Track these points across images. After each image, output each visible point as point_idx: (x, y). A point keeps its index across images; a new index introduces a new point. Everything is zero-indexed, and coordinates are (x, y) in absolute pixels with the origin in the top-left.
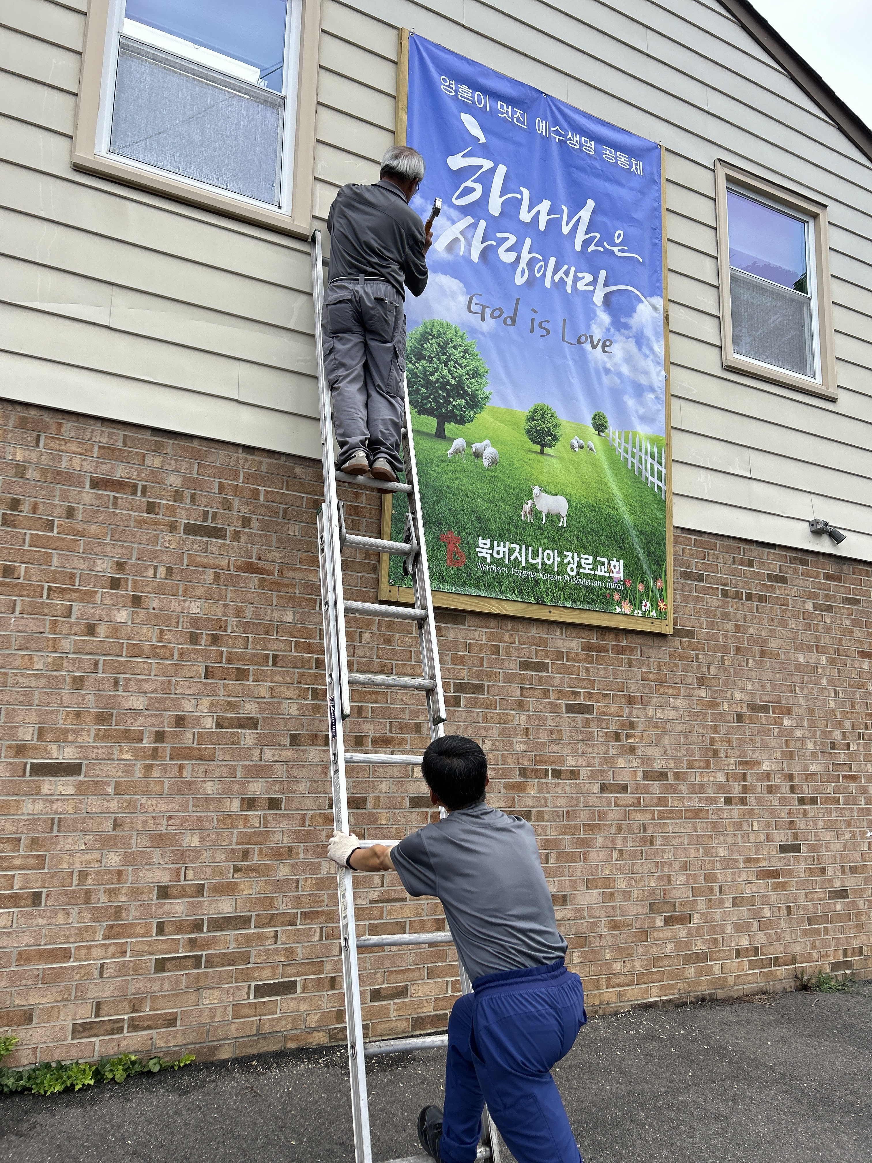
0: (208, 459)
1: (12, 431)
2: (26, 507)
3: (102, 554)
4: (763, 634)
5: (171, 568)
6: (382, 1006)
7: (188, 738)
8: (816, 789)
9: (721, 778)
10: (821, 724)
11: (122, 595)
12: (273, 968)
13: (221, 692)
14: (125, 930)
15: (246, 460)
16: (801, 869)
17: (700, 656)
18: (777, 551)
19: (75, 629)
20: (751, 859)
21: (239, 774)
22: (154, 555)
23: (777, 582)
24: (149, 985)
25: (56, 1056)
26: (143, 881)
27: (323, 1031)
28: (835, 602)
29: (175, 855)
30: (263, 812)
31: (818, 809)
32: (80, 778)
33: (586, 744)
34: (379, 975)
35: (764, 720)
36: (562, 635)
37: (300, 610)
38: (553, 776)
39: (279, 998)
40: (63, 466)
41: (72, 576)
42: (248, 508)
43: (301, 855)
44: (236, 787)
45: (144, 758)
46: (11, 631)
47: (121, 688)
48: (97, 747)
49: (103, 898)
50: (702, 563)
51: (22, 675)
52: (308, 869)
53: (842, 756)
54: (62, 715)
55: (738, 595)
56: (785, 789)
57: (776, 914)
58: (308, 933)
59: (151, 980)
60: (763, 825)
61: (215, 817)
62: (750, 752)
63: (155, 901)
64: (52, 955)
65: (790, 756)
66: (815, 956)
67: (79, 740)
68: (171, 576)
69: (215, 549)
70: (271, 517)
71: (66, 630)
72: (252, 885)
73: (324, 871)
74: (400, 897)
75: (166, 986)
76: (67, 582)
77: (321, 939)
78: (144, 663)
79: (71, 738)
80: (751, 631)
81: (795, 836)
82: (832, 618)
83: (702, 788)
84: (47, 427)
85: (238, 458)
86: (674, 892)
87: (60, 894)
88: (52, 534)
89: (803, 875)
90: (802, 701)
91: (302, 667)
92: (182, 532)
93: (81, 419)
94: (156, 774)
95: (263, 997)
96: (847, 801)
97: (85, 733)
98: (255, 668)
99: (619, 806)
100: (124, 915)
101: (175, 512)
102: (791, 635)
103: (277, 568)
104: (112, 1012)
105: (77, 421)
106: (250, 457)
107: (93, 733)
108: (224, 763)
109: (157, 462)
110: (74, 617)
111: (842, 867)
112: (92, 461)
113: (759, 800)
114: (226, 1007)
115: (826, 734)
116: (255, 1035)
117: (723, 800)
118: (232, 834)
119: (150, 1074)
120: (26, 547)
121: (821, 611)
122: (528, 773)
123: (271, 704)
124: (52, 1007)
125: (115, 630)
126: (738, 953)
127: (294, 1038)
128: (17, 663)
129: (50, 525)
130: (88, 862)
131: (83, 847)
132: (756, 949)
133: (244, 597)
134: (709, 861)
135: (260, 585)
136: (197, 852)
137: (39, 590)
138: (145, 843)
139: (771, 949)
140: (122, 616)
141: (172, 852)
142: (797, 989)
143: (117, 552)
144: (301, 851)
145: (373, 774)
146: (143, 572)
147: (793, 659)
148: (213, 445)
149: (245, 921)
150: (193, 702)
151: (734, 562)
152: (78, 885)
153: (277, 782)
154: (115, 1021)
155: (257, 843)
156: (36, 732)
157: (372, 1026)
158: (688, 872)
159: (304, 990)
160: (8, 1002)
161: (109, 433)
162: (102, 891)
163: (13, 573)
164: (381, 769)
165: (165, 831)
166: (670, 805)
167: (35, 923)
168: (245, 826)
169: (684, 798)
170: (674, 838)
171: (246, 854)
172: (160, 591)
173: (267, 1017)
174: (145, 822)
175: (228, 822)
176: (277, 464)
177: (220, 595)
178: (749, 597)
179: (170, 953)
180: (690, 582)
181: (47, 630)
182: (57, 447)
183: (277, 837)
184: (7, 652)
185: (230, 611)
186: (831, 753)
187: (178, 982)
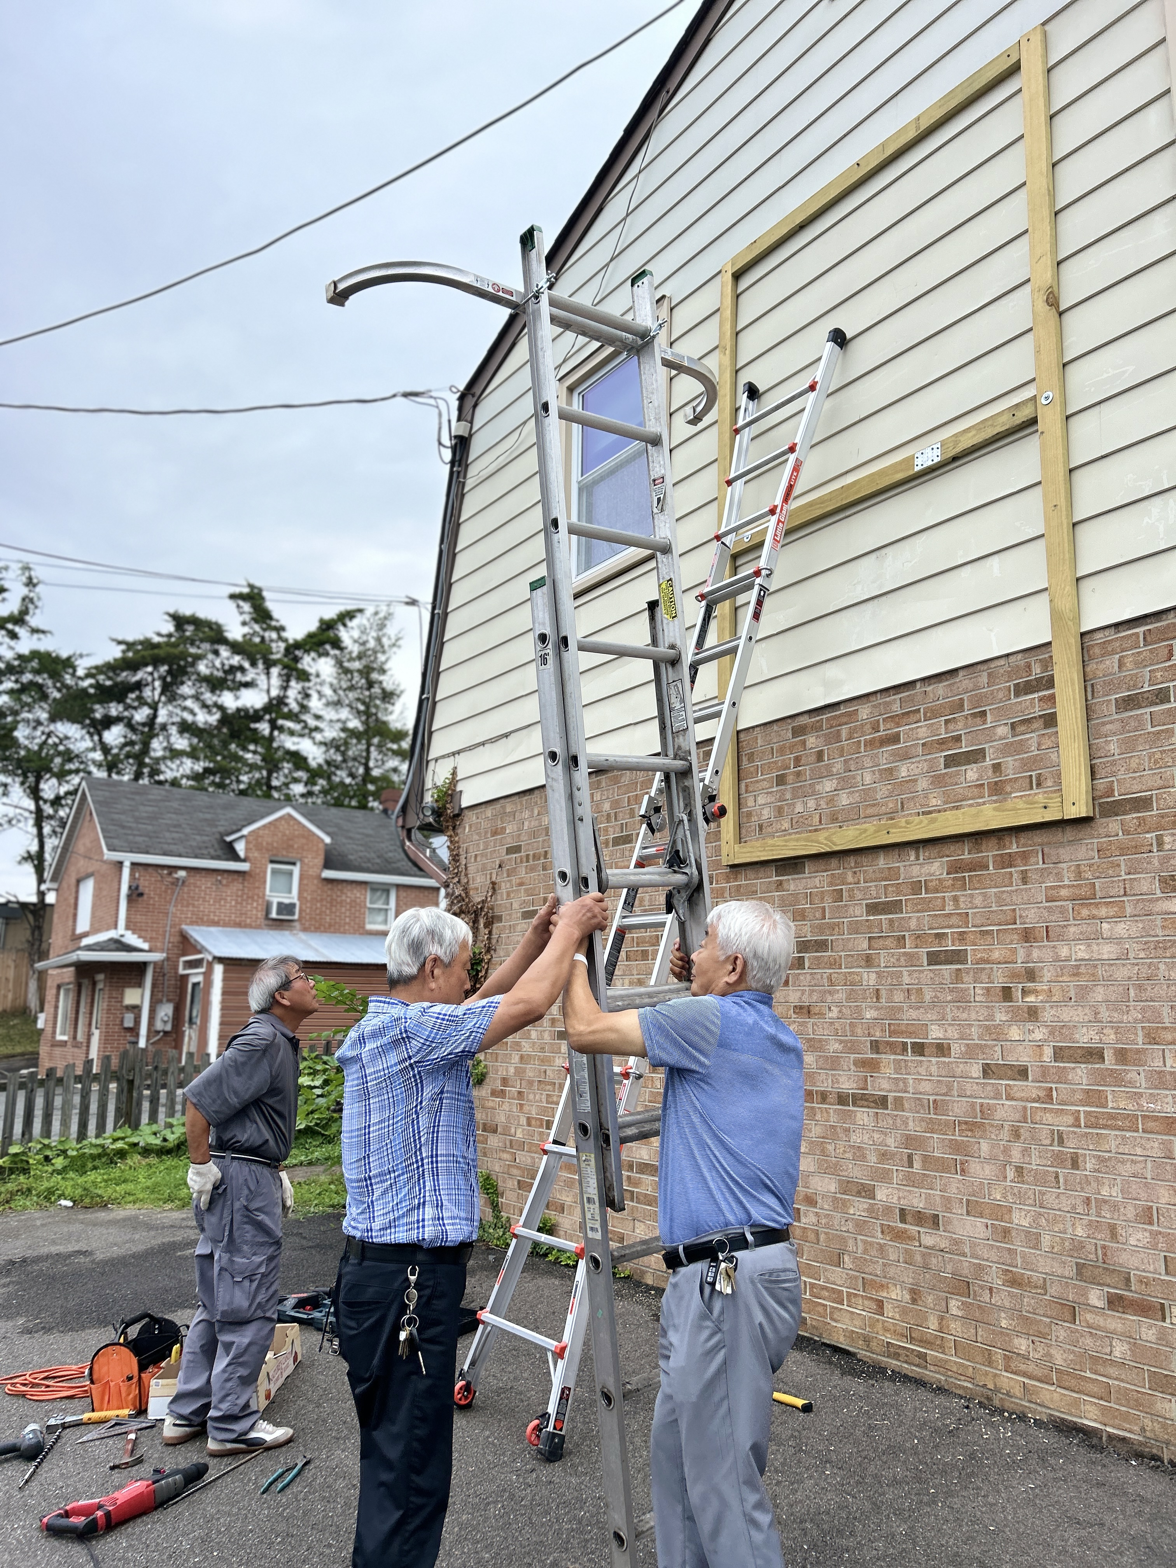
33: (958, 1008)
36: (917, 858)
38: (913, 1052)
99: (1013, 1099)
122: (881, 1047)
158: (1154, 1228)
166: (1110, 1105)
169: (1141, 1095)
180: (1138, 711)
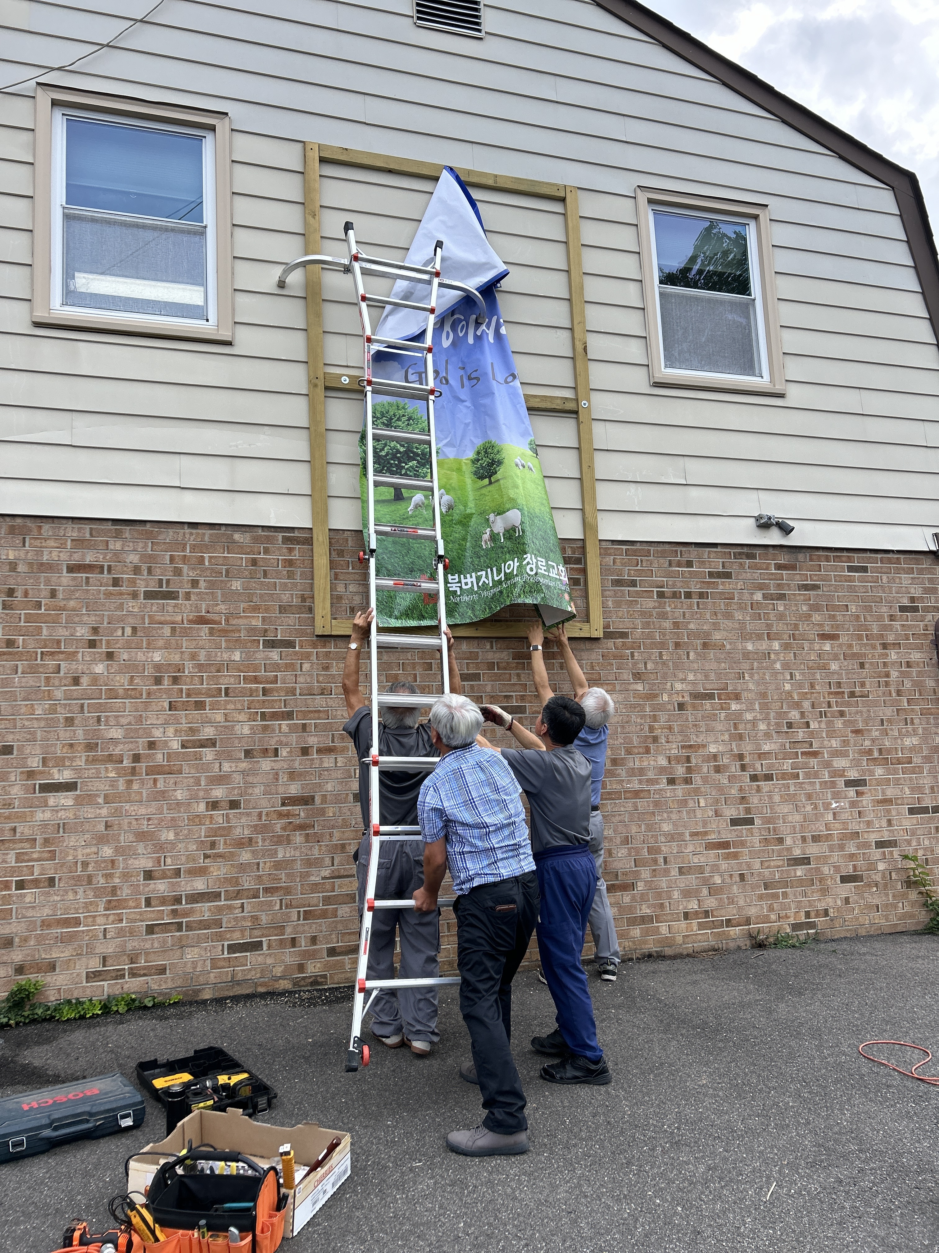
0: (159, 538)
1: (4, 538)
2: (19, 594)
3: (80, 622)
4: (705, 628)
5: (136, 628)
6: (337, 960)
7: (159, 757)
8: (770, 766)
9: (662, 761)
10: (776, 706)
11: (98, 653)
12: (241, 931)
13: (184, 721)
14: (120, 904)
15: (191, 534)
16: (756, 840)
17: (636, 654)
18: (719, 549)
19: (64, 682)
20: (698, 832)
21: (203, 783)
22: (121, 619)
23: (720, 578)
24: (142, 944)
25: (76, 995)
26: (132, 867)
27: (287, 979)
28: (790, 590)
29: (156, 847)
30: (225, 812)
31: (773, 784)
32: (76, 793)
34: (333, 936)
35: (708, 707)
36: (492, 647)
37: (246, 650)
39: (248, 954)
40: (45, 559)
41: (59, 642)
42: (195, 573)
43: (260, 844)
44: (201, 794)
45: (125, 775)
46: (16, 687)
47: (102, 724)
48: (88, 769)
49: (102, 881)
50: (635, 570)
51: (27, 719)
52: (266, 854)
53: (801, 734)
54: (59, 747)
55: (675, 595)
56: (735, 768)
57: (728, 880)
58: (270, 904)
59: (143, 940)
60: (711, 801)
61: (186, 817)
62: (694, 737)
63: (142, 882)
64: (66, 922)
65: (741, 737)
66: (773, 917)
67: (74, 764)
68: (136, 634)
69: (170, 609)
70: (215, 577)
71: (57, 683)
72: (220, 868)
73: (280, 855)
74: (349, 874)
75: (156, 945)
76: (55, 646)
77: (281, 908)
78: (120, 703)
79: (67, 764)
80: (692, 626)
81: (748, 811)
82: (785, 605)
83: (641, 771)
84: (31, 531)
85: (184, 534)
86: (615, 863)
87: (69, 878)
88: (40, 612)
89: (758, 845)
90: (751, 686)
91: (251, 696)
92: (142, 598)
93: (56, 520)
94: (135, 786)
95: (234, 953)
96: (807, 775)
97: (78, 759)
98: (211, 699)
100: (119, 893)
101: (135, 583)
102: (737, 626)
103: (224, 618)
104: (115, 963)
105: (53, 523)
106: (194, 531)
107: (84, 759)
108: (190, 775)
109: (118, 545)
110: (62, 673)
111: (802, 837)
112: (67, 552)
113: (705, 780)
114: (205, 961)
115: (780, 715)
116: (231, 982)
117: (665, 781)
118: (201, 829)
119: (146, 1008)
120: (22, 624)
121: (772, 600)
123: (226, 727)
124: (70, 960)
125: (95, 680)
126: (686, 916)
127: (263, 984)
128: (22, 711)
129: (38, 605)
130: (88, 855)
131: (84, 844)
132: (707, 912)
133: (197, 644)
134: (652, 835)
135: (210, 633)
136: (173, 844)
137: (34, 655)
138: (131, 839)
139: (723, 912)
140: (99, 668)
141: (153, 845)
142: (753, 947)
143: (92, 620)
144: (260, 841)
145: (319, 777)
146: (113, 633)
147: (740, 648)
148: (162, 525)
149: (216, 896)
150: (161, 730)
151: (670, 565)
152: (82, 871)
153: (235, 788)
154: (118, 970)
155: (221, 836)
156: (41, 761)
157: (330, 976)
158: (630, 846)
159: (269, 947)
160: (37, 956)
161: (79, 528)
162: (100, 875)
163: (14, 644)
164: (326, 773)
165: (146, 830)
167: (52, 900)
168: (211, 823)
169: (623, 781)
170: (614, 816)
171: (213, 845)
172: (128, 646)
173: (239, 968)
174: (130, 823)
175: (197, 820)
176: (217, 533)
177: (177, 644)
178: (688, 595)
179: (157, 920)
180: (623, 588)
181: (43, 684)
182: (39, 545)
183: (238, 831)
184: (14, 703)
185: (186, 656)
186: (787, 732)
187: (165, 941)
